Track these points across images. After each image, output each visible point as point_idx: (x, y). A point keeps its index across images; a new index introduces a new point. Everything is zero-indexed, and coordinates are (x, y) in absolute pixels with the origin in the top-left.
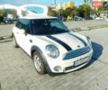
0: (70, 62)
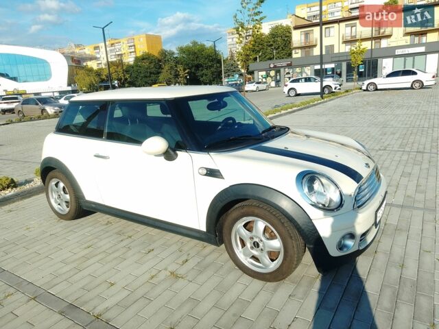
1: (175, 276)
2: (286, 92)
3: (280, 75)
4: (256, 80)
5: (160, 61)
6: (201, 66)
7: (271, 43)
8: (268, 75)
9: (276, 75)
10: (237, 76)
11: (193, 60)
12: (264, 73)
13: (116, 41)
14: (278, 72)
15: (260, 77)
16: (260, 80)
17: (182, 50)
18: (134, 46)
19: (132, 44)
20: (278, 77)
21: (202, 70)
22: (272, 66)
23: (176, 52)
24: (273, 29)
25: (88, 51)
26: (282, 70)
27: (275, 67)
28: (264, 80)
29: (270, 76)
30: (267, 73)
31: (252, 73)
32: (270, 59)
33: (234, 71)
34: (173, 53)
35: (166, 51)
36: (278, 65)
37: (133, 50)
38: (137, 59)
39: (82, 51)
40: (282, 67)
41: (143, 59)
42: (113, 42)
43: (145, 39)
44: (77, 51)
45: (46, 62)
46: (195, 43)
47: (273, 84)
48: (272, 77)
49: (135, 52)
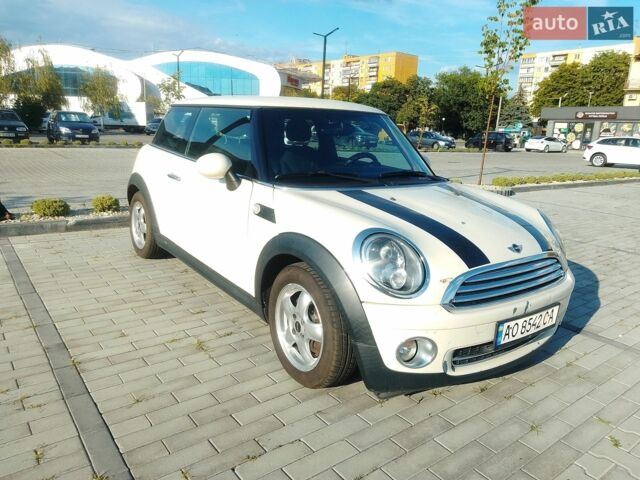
0: (476, 325)
1: (201, 347)
2: (588, 159)
3: (591, 132)
4: (548, 135)
5: (407, 92)
6: (468, 104)
7: (589, 79)
8: (570, 130)
9: (585, 131)
10: (521, 125)
11: (458, 96)
12: (564, 126)
13: (354, 59)
14: (589, 126)
15: (556, 131)
16: (555, 136)
17: (443, 78)
18: (377, 67)
19: (375, 65)
20: (588, 135)
21: (468, 111)
22: (580, 115)
23: (434, 80)
24: (596, 59)
25: (315, 70)
26: (597, 124)
27: (585, 117)
28: (562, 136)
29: (574, 132)
30: (569, 126)
31: (543, 123)
32: (583, 104)
33: (520, 118)
34: (429, 83)
35: (419, 79)
36: (592, 115)
37: (375, 74)
38: (376, 87)
39: (308, 69)
40: (599, 119)
41: (385, 87)
42: (348, 60)
43: (394, 58)
44: (301, 68)
45: (256, 78)
46: (465, 70)
47: (577, 144)
48: (576, 133)
49: (377, 76)
